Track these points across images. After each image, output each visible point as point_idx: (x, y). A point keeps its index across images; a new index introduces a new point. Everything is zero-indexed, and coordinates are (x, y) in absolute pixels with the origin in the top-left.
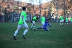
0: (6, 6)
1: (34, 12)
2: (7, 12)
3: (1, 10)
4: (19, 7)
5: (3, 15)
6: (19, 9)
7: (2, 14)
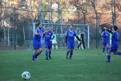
0: (15, 3)
1: (97, 18)
2: (19, 18)
3: (3, 15)
4: (52, 3)
5: (6, 28)
6: (52, 11)
7: (5, 24)
